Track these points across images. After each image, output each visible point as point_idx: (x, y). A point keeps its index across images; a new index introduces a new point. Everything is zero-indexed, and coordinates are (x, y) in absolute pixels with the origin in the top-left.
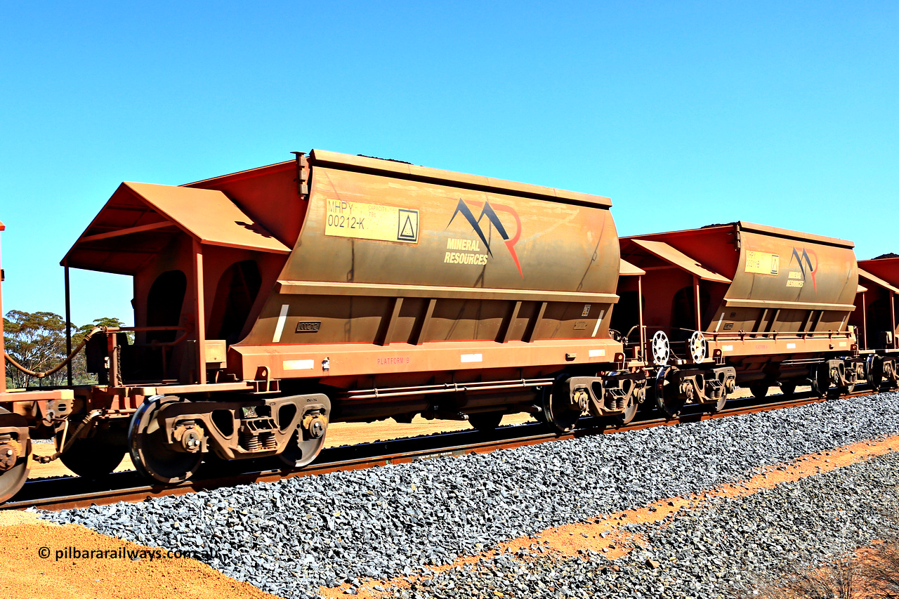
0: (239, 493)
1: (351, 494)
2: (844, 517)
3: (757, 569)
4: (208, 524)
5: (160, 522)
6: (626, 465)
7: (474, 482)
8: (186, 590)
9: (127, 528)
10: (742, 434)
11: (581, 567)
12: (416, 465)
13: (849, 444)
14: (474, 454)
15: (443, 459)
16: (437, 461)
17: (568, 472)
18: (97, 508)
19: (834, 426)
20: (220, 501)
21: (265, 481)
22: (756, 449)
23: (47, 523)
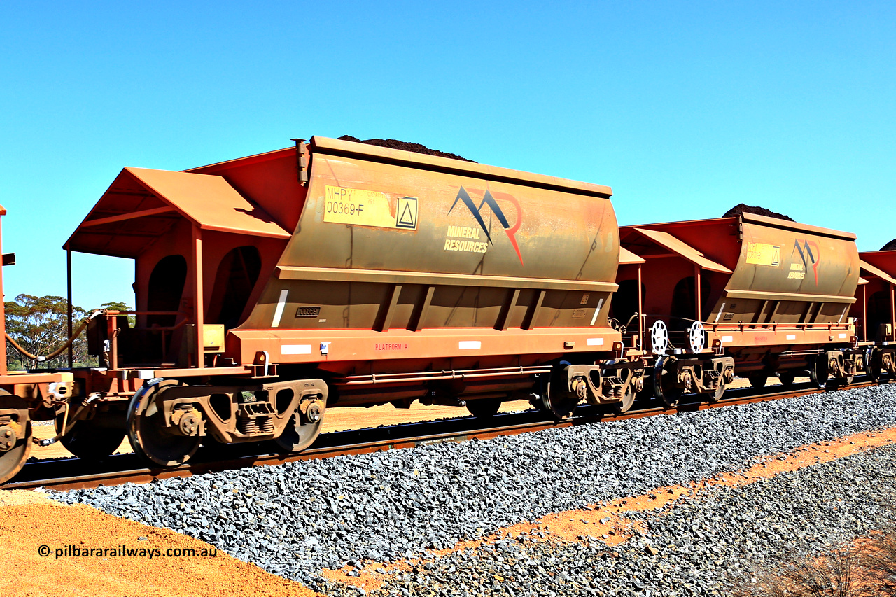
0: (244, 475)
1: (353, 478)
2: (843, 507)
3: (755, 557)
4: (214, 506)
5: (166, 503)
6: (626, 453)
7: (476, 468)
8: (192, 569)
9: (134, 509)
10: (742, 423)
11: (581, 553)
12: (419, 450)
13: (849, 435)
14: (476, 440)
15: (446, 445)
16: (440, 446)
17: (569, 459)
18: (105, 488)
19: (834, 417)
20: (225, 483)
21: (270, 464)
22: (755, 438)
23: (55, 502)
